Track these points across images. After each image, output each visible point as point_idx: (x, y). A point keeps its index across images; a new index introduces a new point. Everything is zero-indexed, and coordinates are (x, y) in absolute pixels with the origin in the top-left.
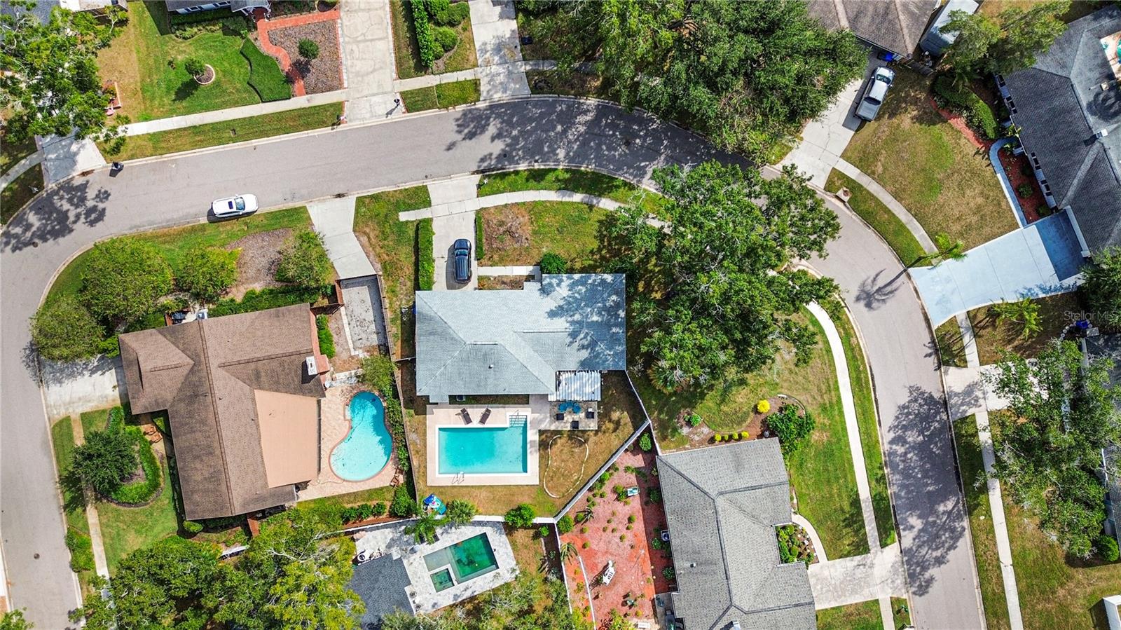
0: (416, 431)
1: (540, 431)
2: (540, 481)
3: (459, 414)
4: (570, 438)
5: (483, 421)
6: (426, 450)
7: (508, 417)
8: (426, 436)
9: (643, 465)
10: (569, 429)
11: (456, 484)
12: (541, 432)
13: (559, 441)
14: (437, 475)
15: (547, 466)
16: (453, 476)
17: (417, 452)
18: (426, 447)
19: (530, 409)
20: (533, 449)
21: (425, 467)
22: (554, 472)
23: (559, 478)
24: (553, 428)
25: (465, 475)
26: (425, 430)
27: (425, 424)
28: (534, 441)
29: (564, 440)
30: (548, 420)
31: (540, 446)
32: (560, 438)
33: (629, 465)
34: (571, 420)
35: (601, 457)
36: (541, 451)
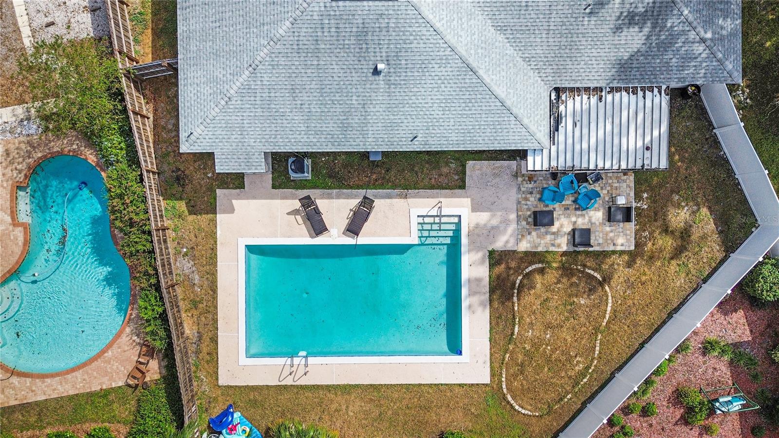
0: (191, 254)
1: (491, 253)
2: (493, 375)
3: (295, 212)
4: (567, 271)
5: (354, 228)
6: (214, 297)
7: (415, 221)
8: (215, 264)
9: (747, 337)
10: (564, 248)
11: (289, 382)
12: (496, 258)
13: (538, 278)
14: (244, 360)
15: (510, 338)
16: (281, 361)
17: (195, 304)
18: (214, 290)
19: (467, 201)
20: (475, 300)
21: (214, 340)
22: (527, 353)
23: (539, 369)
24: (524, 246)
25: (311, 360)
26: (214, 250)
27: (213, 235)
28: (479, 280)
29: (551, 276)
30: (512, 228)
31: (492, 291)
32: (542, 271)
33: (712, 337)
34: (568, 228)
35: (642, 318)
36: (496, 304)
